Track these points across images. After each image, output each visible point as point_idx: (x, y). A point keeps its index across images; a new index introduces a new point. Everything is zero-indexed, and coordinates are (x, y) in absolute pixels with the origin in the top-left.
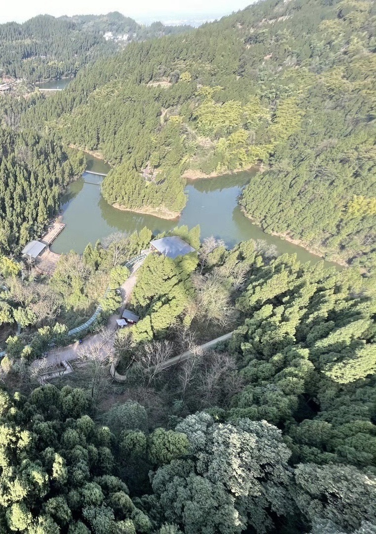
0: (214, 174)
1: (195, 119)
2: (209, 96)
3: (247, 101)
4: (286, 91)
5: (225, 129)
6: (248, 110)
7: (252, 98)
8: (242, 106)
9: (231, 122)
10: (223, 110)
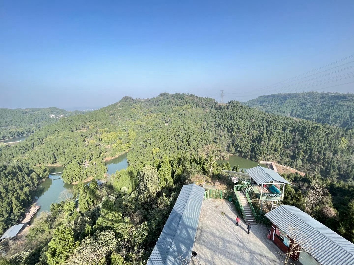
0: (116, 156)
1: (101, 140)
2: (104, 132)
3: (118, 131)
4: (128, 127)
5: (113, 141)
6: (119, 134)
7: (118, 130)
8: (116, 133)
9: (114, 138)
10: (110, 135)
